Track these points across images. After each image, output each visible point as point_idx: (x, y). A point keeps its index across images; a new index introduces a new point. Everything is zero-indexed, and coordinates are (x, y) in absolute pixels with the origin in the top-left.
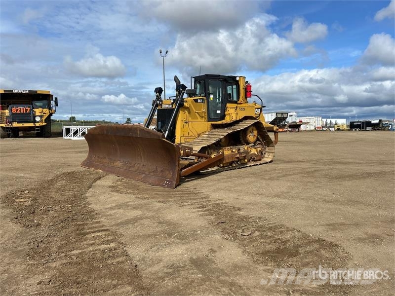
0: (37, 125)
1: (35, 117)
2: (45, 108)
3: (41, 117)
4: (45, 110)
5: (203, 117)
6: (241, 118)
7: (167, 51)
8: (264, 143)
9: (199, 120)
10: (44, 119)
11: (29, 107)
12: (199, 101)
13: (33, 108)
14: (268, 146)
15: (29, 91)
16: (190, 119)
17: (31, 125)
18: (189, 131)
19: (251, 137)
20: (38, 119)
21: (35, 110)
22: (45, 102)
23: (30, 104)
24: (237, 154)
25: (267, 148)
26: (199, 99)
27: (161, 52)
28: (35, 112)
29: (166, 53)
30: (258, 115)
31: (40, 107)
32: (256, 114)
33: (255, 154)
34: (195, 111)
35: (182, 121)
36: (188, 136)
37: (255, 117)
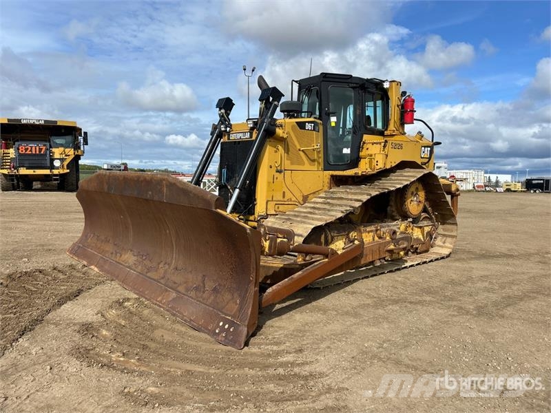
0: (56, 172)
1: (52, 160)
2: (68, 147)
3: (62, 160)
4: (67, 150)
5: (314, 161)
6: (394, 165)
7: (255, 68)
8: (436, 216)
9: (307, 166)
10: (66, 163)
11: (44, 145)
12: (308, 126)
13: (51, 147)
14: (443, 223)
15: (45, 121)
16: (287, 164)
17: (47, 172)
18: (285, 190)
19: (414, 205)
20: (57, 163)
21: (53, 150)
22: (69, 138)
23: (46, 141)
24: (389, 243)
25: (441, 227)
27: (245, 69)
28: (53, 153)
29: (253, 71)
30: (426, 160)
31: (61, 145)
32: (422, 158)
33: (420, 240)
34: (298, 147)
35: (271, 167)
36: (282, 199)
37: (420, 164)
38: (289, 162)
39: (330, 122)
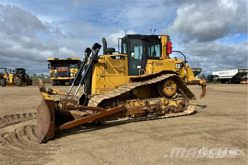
0: (71, 78)
1: (70, 73)
2: (75, 68)
3: (73, 73)
4: (75, 69)
5: (121, 72)
6: (157, 72)
7: (155, 29)
8: (187, 95)
9: (117, 74)
10: (75, 74)
11: (67, 68)
12: (117, 58)
13: (69, 68)
14: (191, 99)
15: (67, 58)
16: (107, 74)
17: (67, 78)
18: (106, 84)
19: (169, 90)
20: (71, 75)
21: (70, 69)
22: (76, 65)
23: (68, 66)
24: (144, 107)
25: (190, 100)
26: (117, 56)
27: (151, 31)
28: (70, 71)
29: (155, 31)
30: (179, 70)
31: (73, 68)
32: (176, 69)
33: (175, 106)
34: (112, 66)
35: (98, 75)
36: (104, 88)
37: (175, 72)
38: (107, 73)
39: (131, 55)
